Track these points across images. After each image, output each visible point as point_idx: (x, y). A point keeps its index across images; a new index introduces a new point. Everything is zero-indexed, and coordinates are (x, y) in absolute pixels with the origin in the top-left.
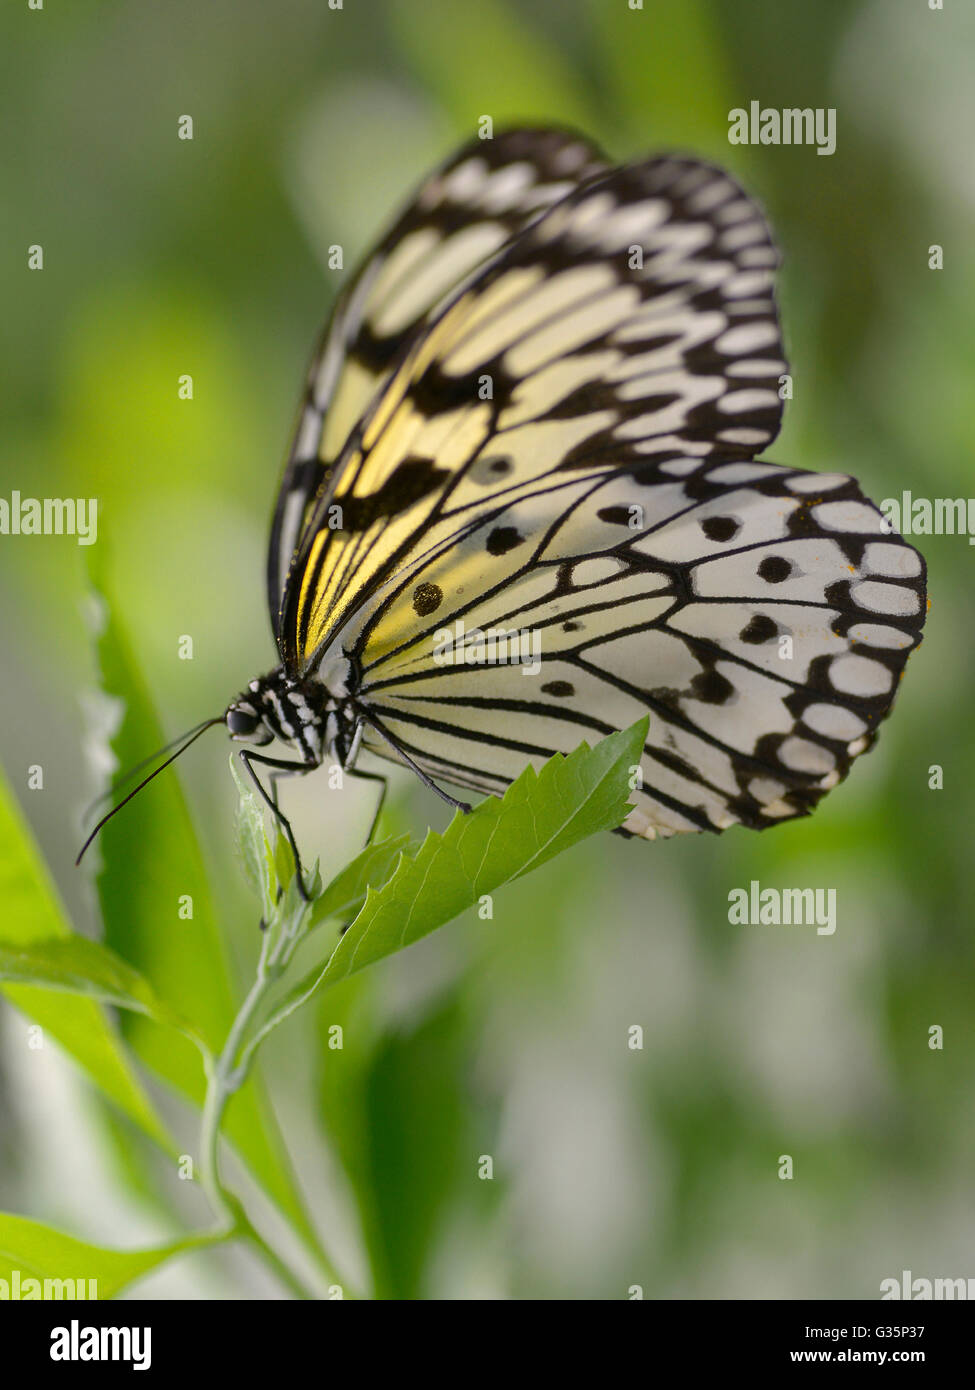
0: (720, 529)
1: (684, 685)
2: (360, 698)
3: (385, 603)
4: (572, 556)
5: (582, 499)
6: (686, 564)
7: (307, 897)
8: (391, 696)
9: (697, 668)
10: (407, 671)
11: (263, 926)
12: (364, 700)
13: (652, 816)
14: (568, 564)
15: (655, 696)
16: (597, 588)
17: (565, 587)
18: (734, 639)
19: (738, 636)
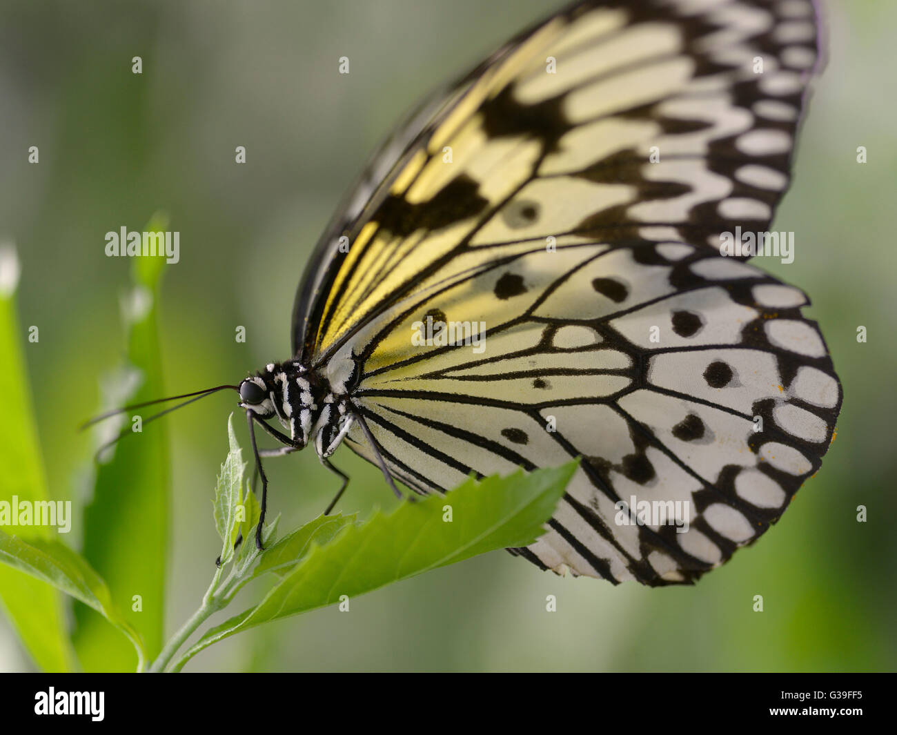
0: (686, 324)
1: (617, 460)
2: (354, 399)
3: (398, 318)
4: (560, 318)
5: (584, 264)
6: (649, 350)
7: (261, 546)
8: (379, 405)
9: (631, 449)
10: (399, 387)
11: (218, 562)
12: (357, 402)
13: (565, 557)
14: (555, 324)
15: (591, 463)
16: (572, 354)
17: (546, 346)
18: (667, 431)
19: (671, 429)
